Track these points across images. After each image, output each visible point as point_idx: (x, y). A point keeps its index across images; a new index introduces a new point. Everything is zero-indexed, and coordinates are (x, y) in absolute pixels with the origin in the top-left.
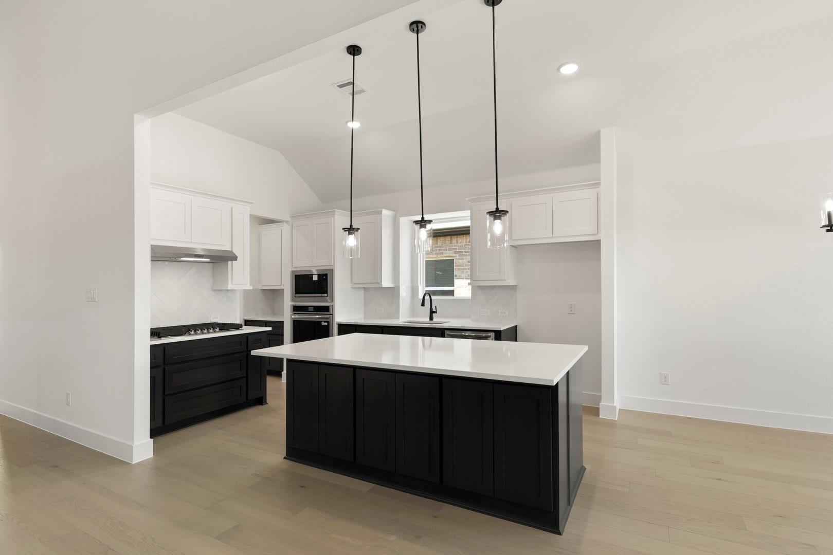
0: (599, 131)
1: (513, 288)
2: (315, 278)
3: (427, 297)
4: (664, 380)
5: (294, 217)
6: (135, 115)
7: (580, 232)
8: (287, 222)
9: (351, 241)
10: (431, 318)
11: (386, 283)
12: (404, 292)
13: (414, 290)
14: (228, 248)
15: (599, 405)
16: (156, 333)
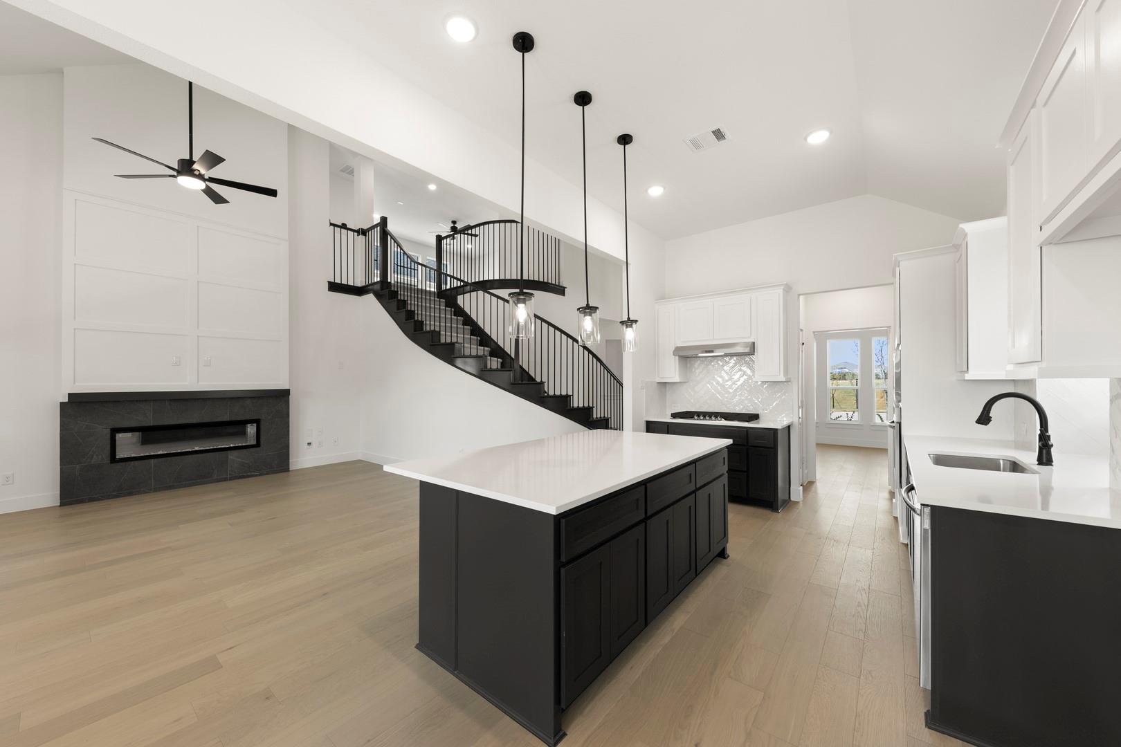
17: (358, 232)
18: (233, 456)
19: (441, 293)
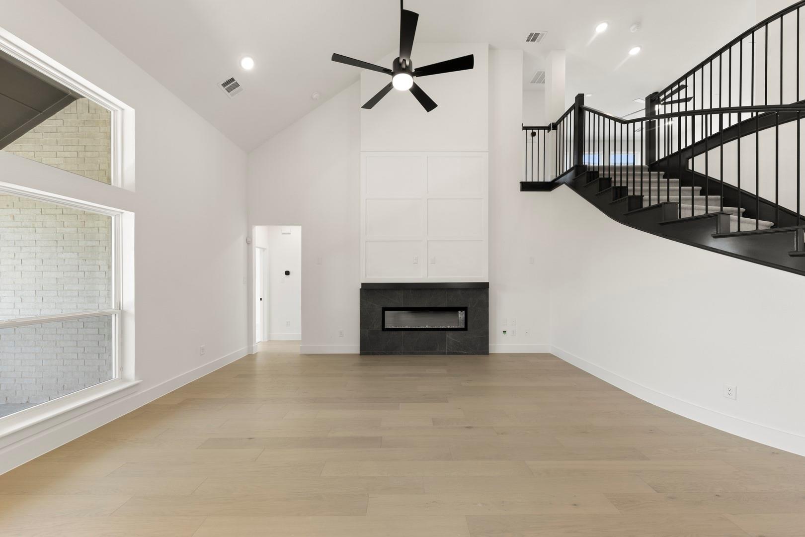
17: (548, 128)
18: (449, 335)
19: (653, 165)
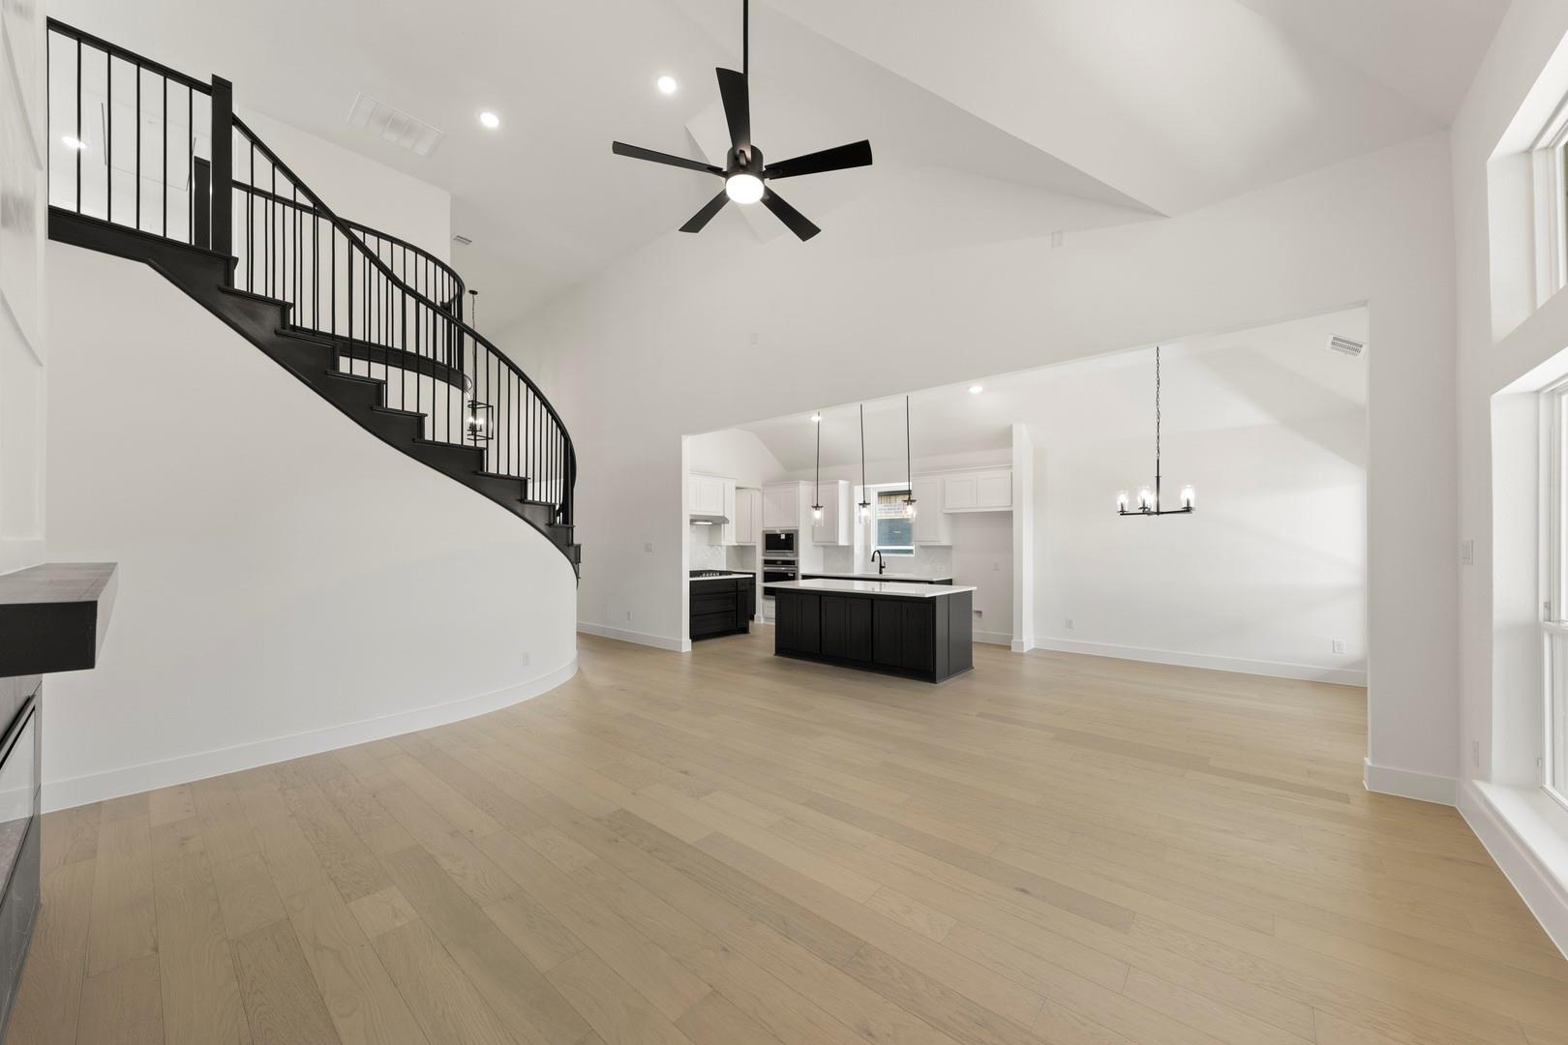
0: (1011, 426)
1: (949, 548)
2: (783, 537)
3: (877, 554)
4: (1069, 624)
5: (763, 486)
6: (683, 437)
7: (998, 504)
8: (759, 490)
9: (818, 514)
10: (881, 572)
11: (842, 541)
12: (858, 551)
13: (867, 548)
14: (721, 514)
15: (1010, 642)
16: (693, 574)
